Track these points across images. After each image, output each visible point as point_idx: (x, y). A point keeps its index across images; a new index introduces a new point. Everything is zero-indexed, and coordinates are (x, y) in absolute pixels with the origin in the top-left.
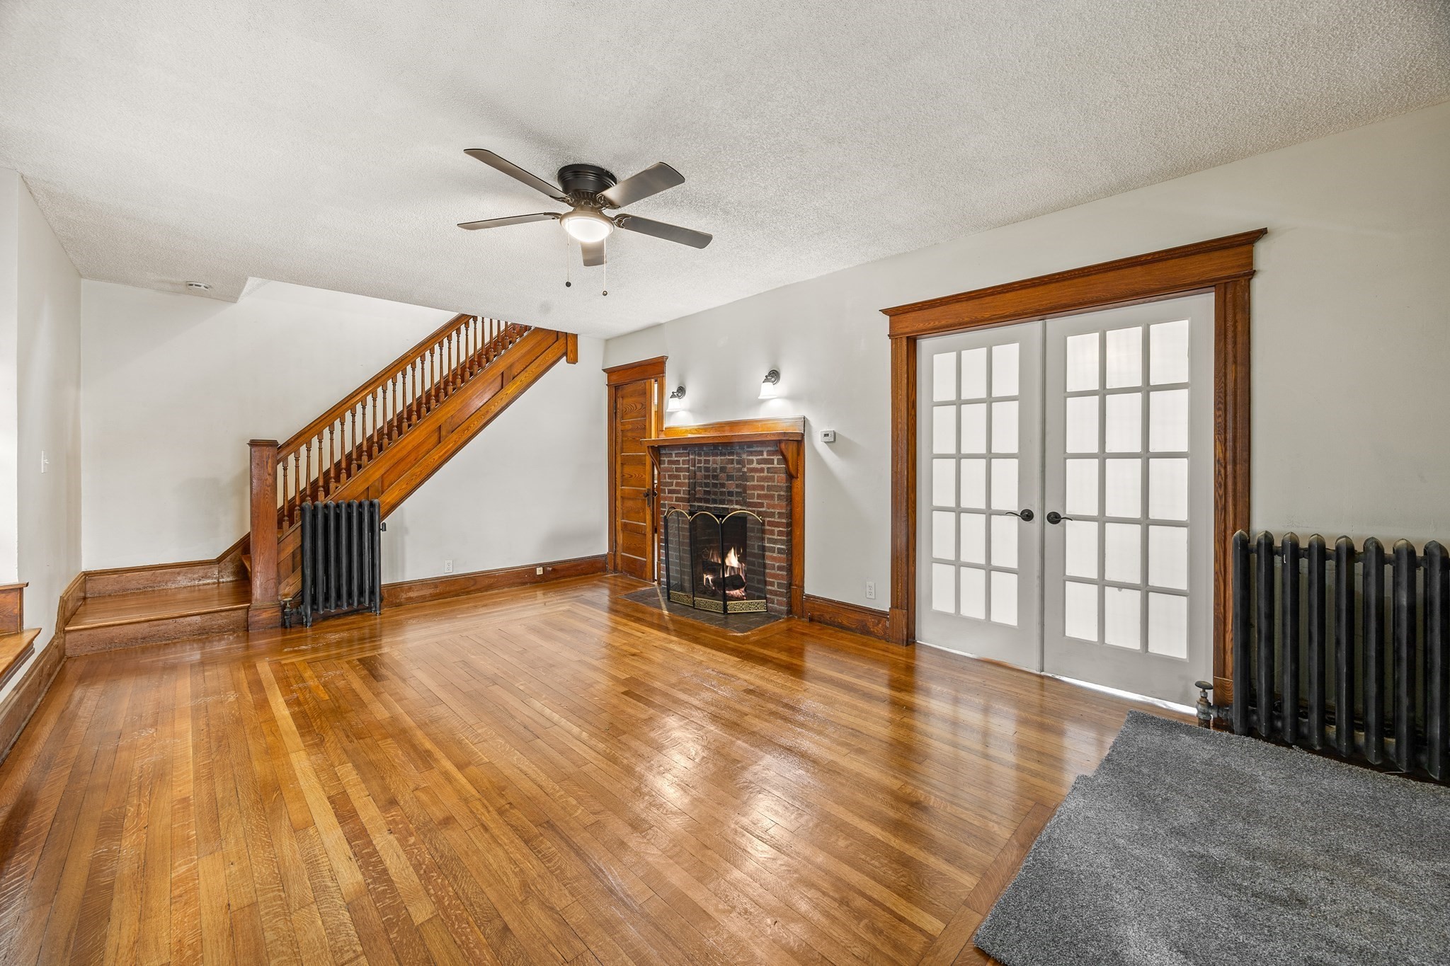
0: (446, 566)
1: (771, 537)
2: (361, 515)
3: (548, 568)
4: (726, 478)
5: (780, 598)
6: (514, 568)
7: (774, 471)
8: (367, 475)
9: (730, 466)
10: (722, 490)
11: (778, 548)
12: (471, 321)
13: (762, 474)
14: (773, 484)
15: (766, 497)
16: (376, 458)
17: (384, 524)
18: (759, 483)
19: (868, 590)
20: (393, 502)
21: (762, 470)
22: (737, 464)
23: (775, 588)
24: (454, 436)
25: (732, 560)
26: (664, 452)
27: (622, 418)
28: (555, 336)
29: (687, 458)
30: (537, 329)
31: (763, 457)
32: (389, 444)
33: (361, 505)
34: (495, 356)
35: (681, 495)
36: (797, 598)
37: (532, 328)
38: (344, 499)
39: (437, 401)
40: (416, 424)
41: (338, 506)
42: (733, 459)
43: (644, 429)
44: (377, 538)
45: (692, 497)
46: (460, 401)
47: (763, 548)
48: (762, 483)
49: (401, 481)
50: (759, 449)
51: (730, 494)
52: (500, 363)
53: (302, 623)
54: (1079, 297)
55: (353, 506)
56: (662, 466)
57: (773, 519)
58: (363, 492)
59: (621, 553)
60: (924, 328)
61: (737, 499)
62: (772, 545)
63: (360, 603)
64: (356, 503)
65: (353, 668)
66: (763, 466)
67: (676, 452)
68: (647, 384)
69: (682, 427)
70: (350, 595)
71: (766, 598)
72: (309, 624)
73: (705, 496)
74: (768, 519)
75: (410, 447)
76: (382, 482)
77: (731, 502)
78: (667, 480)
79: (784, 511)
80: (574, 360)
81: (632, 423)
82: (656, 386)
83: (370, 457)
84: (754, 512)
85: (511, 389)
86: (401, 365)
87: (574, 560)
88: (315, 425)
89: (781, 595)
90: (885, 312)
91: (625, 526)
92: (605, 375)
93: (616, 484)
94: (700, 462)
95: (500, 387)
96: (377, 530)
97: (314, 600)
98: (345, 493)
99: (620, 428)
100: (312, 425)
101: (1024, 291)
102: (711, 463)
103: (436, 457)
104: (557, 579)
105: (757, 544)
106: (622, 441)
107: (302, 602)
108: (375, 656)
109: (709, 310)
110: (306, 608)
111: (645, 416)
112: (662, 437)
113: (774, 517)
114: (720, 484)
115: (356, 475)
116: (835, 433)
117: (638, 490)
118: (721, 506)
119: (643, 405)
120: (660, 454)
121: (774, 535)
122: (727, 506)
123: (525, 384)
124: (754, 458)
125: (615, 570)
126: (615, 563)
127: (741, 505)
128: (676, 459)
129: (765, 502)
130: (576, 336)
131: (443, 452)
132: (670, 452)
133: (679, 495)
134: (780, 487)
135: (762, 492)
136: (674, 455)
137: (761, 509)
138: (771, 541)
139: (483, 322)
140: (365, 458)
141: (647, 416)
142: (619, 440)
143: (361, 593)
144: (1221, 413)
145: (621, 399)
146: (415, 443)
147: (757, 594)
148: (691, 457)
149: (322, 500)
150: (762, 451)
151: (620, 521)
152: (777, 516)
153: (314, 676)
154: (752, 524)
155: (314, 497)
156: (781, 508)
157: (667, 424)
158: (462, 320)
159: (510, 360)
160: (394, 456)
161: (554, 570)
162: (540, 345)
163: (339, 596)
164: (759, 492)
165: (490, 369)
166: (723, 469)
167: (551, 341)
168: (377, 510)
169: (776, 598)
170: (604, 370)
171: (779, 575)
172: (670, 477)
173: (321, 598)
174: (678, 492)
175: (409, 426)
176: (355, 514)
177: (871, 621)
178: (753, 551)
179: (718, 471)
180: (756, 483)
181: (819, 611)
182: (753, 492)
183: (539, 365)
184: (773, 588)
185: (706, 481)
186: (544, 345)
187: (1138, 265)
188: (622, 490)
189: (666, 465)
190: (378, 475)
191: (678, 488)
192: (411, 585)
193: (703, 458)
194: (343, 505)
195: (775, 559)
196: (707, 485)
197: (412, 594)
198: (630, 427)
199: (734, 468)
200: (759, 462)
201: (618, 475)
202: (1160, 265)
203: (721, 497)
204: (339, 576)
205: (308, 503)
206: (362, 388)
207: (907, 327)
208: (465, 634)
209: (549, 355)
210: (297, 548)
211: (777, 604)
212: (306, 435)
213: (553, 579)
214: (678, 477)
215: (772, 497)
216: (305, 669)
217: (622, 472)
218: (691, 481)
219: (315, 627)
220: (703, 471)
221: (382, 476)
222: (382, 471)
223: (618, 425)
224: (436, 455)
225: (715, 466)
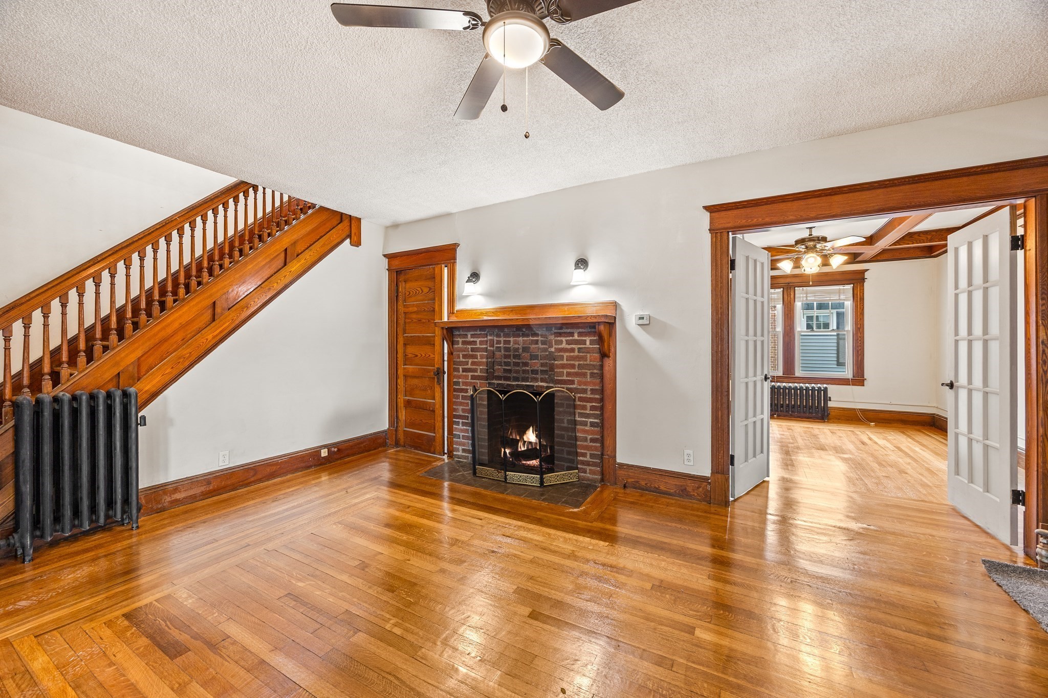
0: (221, 458)
1: (582, 411)
2: (110, 409)
3: (333, 449)
4: (529, 358)
5: (593, 468)
6: (297, 452)
7: (588, 351)
8: (118, 358)
9: (534, 346)
10: (524, 368)
11: (590, 422)
12: (251, 191)
13: (572, 354)
14: (585, 363)
15: (576, 374)
16: (130, 338)
17: (144, 418)
18: (569, 362)
19: (686, 458)
20: (154, 389)
21: (573, 350)
22: (542, 344)
23: (588, 458)
24: (232, 314)
25: (531, 436)
26: (458, 333)
27: (405, 301)
28: (338, 218)
29: (486, 339)
30: (323, 209)
31: (574, 338)
32: (148, 321)
33: (109, 396)
34: (277, 232)
35: (479, 373)
36: (609, 467)
37: (317, 207)
38: (83, 389)
39: (211, 275)
40: (184, 299)
41: (74, 398)
42: (538, 340)
43: (433, 310)
44: (134, 435)
45: (490, 375)
46: (238, 276)
47: (575, 423)
48: (572, 362)
49: (164, 364)
50: (569, 331)
51: (535, 372)
52: (284, 238)
53: (16, 556)
54: (907, 201)
55: (98, 398)
56: (456, 346)
57: (584, 396)
58: (111, 380)
59: (402, 427)
60: (747, 224)
61: (542, 376)
62: (584, 419)
63: (107, 517)
64: (102, 394)
65: (120, 634)
66: (573, 346)
67: (473, 333)
68: (436, 269)
69: (476, 310)
70: (93, 509)
71: (577, 468)
72: (27, 559)
73: (505, 375)
74: (579, 395)
75: (176, 325)
76: (139, 366)
77: (536, 380)
78: (461, 359)
79: (597, 387)
80: (357, 243)
81: (417, 306)
82: (446, 270)
83: (121, 337)
84: (564, 388)
85: (295, 266)
86: (165, 229)
87: (357, 438)
88: (38, 295)
89: (594, 464)
90: (706, 208)
91: (408, 404)
92: (386, 261)
93: (397, 363)
94: (499, 342)
95: (283, 265)
96: (134, 425)
97: (37, 522)
98: (85, 382)
99: (401, 309)
100: (34, 295)
101: (851, 195)
102: (511, 344)
103: (210, 337)
104: (341, 458)
105: (566, 418)
106: (405, 322)
107: (16, 528)
108: (151, 603)
109: (508, 202)
110: (22, 537)
111: (434, 299)
112: (453, 319)
113: (586, 393)
114: (523, 363)
115: (101, 358)
116: (650, 317)
117: (424, 369)
118: (524, 383)
119: (430, 289)
120: (453, 335)
121: (586, 410)
122: (531, 384)
123: (309, 263)
124: (564, 339)
125: (397, 444)
126: (396, 438)
127: (547, 382)
128: (472, 339)
129: (576, 379)
130: (359, 220)
131: (218, 331)
132: (465, 333)
133: (476, 374)
134: (593, 365)
135: (573, 371)
136: (469, 336)
137: (571, 386)
138: (581, 415)
139: (264, 193)
140: (114, 337)
141: (437, 299)
142: (401, 322)
143: (110, 503)
144: (1044, 302)
145: (404, 283)
146: (183, 320)
147: (566, 464)
148: (489, 338)
149: (48, 391)
150: (573, 333)
151: (402, 398)
152: (589, 393)
153: (51, 666)
154: (561, 400)
155: (36, 386)
156: (594, 384)
157: (459, 306)
158: (240, 189)
159: (295, 237)
160: (155, 335)
161: (339, 450)
162: (325, 224)
163: (76, 513)
164: (569, 370)
165: (272, 244)
166: (525, 349)
167: (335, 222)
168: (133, 401)
169: (588, 468)
170: (385, 256)
171: (592, 446)
172: (464, 356)
173: (48, 520)
174: (475, 371)
175: (175, 301)
176: (101, 408)
177: (690, 486)
178: (562, 425)
179: (521, 351)
180: (565, 362)
181: (633, 478)
182: (562, 370)
183: (324, 244)
184: (585, 459)
185: (506, 360)
186: (329, 226)
187: (965, 176)
188: (404, 369)
189: (460, 345)
190: (133, 357)
191: (474, 367)
192: (177, 486)
193: (502, 339)
194: (84, 397)
195: (586, 432)
196: (507, 364)
197: (178, 496)
198: (415, 309)
199: (539, 348)
200: (568, 343)
201: (400, 355)
202: (986, 177)
203: (523, 375)
204: (76, 487)
205: (26, 397)
206: (111, 252)
207: (729, 223)
208: (270, 546)
209: (334, 235)
210: (8, 457)
211: (590, 473)
212: (23, 307)
213: (337, 459)
214: (475, 357)
215: (584, 375)
216: (32, 651)
217: (405, 352)
218: (490, 360)
219: (37, 561)
220: (502, 351)
221: (139, 359)
222: (139, 353)
223: (400, 307)
224: (210, 335)
225: (516, 346)
